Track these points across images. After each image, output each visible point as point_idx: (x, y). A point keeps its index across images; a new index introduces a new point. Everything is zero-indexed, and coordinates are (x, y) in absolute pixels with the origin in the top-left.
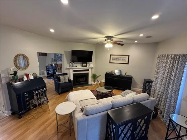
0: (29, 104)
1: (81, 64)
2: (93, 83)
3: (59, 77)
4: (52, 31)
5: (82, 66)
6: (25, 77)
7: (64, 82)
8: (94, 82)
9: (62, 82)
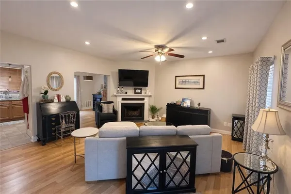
0: (55, 131)
1: (134, 91)
2: (151, 119)
3: (101, 106)
4: (87, 43)
5: (135, 93)
6: (56, 98)
7: (106, 112)
8: (153, 117)
9: (103, 112)
